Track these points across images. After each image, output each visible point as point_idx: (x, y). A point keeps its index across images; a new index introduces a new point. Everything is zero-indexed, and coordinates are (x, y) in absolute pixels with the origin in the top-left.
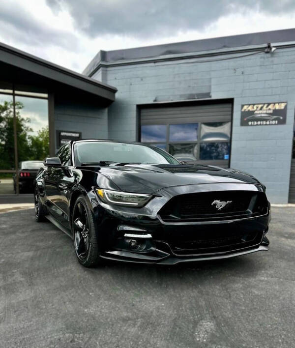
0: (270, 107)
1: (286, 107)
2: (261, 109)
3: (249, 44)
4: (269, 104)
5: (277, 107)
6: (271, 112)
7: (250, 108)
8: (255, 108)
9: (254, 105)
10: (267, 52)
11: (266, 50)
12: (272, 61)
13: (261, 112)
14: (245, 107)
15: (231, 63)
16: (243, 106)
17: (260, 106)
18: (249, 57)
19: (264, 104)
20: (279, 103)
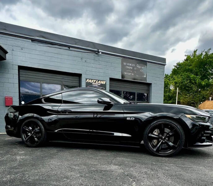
0: (99, 82)
1: (106, 83)
2: (95, 82)
3: (88, 47)
4: (99, 81)
5: (102, 83)
6: (100, 85)
7: (90, 81)
8: (92, 82)
9: (92, 80)
10: (97, 54)
11: (96, 53)
12: (99, 59)
13: (95, 84)
14: (88, 80)
15: (80, 54)
16: (86, 79)
17: (95, 81)
18: (88, 54)
19: (97, 80)
20: (103, 81)
